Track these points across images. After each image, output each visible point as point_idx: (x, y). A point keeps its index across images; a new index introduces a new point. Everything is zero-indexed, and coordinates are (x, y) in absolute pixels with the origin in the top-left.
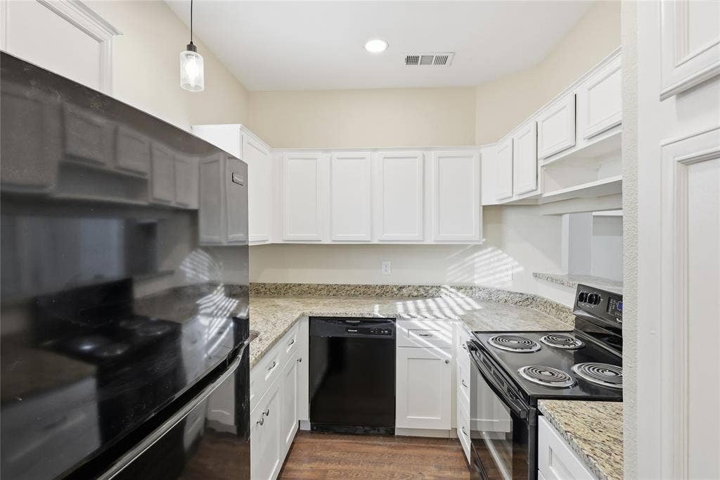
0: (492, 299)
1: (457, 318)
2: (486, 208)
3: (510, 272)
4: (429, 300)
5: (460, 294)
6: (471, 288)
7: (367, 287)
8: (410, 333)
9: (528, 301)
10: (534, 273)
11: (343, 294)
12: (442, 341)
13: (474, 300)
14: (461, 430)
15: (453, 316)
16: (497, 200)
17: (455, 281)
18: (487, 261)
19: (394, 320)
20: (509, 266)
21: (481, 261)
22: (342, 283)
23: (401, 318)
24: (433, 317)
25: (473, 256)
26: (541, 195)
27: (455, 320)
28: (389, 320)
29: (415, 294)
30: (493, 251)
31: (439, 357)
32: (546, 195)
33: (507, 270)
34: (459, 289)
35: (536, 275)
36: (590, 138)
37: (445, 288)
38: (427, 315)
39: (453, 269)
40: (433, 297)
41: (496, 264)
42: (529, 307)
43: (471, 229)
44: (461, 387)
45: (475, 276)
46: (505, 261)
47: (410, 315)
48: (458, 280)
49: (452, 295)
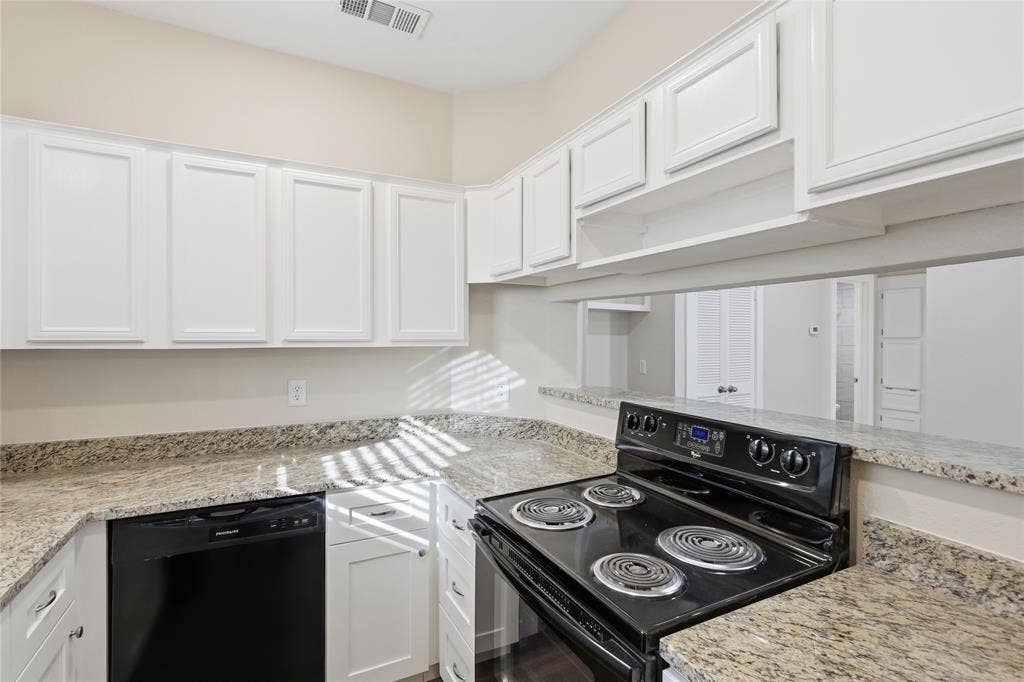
0: (480, 432)
1: (437, 474)
2: (473, 289)
3: (506, 388)
4: (380, 445)
5: (429, 429)
6: (447, 418)
7: (255, 432)
8: (355, 514)
9: (532, 429)
10: (540, 388)
11: (202, 453)
12: (413, 518)
13: (452, 435)
14: (449, 670)
15: (430, 472)
16: (491, 276)
17: (420, 409)
18: (472, 373)
19: (322, 494)
20: (504, 379)
21: (459, 373)
22: (199, 430)
23: (336, 489)
24: (396, 479)
25: (448, 366)
26: (575, 265)
27: (434, 478)
28: (311, 497)
29: (354, 436)
30: (480, 356)
31: (406, 548)
32: (584, 265)
33: (501, 385)
34: (427, 420)
35: (544, 391)
36: (671, 173)
37: (404, 421)
38: (384, 475)
39: (418, 388)
40: (385, 439)
41: (485, 377)
42: (535, 439)
43: (452, 321)
44: (450, 594)
45: (452, 397)
46: (497, 372)
47: (353, 482)
48: (426, 406)
49: (417, 431)
